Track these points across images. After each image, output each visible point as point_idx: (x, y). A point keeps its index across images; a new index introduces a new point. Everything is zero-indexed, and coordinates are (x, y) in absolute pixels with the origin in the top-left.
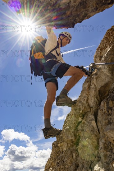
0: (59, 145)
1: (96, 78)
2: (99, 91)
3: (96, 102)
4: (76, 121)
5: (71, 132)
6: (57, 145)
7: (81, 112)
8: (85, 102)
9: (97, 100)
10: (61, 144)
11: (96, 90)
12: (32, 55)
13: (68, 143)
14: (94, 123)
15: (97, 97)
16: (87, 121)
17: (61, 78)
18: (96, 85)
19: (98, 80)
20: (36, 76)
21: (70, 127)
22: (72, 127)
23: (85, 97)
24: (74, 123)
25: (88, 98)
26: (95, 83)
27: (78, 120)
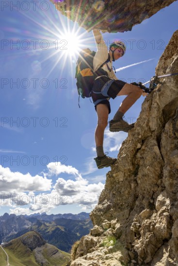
0: (114, 175)
1: (159, 95)
2: (163, 111)
3: (160, 125)
4: (134, 148)
5: (129, 161)
6: (112, 175)
7: (140, 137)
8: (144, 125)
9: (161, 122)
10: (117, 174)
11: (159, 110)
12: (78, 72)
13: (125, 173)
14: (156, 149)
15: (160, 118)
16: (148, 147)
17: (114, 99)
18: (159, 104)
19: (161, 97)
20: (84, 98)
21: (127, 155)
22: (129, 154)
23: (145, 119)
24: (132, 151)
25: (148, 120)
26: (158, 101)
27: (137, 146)
